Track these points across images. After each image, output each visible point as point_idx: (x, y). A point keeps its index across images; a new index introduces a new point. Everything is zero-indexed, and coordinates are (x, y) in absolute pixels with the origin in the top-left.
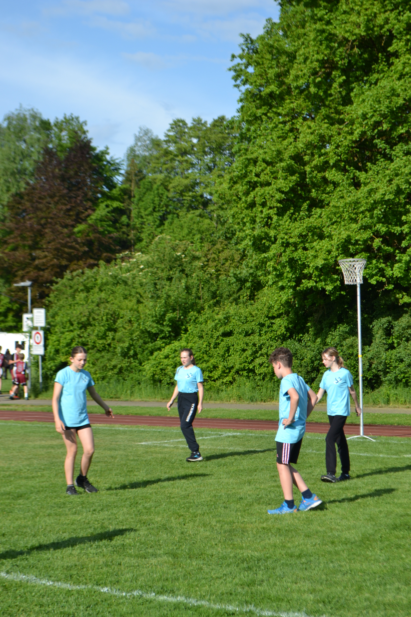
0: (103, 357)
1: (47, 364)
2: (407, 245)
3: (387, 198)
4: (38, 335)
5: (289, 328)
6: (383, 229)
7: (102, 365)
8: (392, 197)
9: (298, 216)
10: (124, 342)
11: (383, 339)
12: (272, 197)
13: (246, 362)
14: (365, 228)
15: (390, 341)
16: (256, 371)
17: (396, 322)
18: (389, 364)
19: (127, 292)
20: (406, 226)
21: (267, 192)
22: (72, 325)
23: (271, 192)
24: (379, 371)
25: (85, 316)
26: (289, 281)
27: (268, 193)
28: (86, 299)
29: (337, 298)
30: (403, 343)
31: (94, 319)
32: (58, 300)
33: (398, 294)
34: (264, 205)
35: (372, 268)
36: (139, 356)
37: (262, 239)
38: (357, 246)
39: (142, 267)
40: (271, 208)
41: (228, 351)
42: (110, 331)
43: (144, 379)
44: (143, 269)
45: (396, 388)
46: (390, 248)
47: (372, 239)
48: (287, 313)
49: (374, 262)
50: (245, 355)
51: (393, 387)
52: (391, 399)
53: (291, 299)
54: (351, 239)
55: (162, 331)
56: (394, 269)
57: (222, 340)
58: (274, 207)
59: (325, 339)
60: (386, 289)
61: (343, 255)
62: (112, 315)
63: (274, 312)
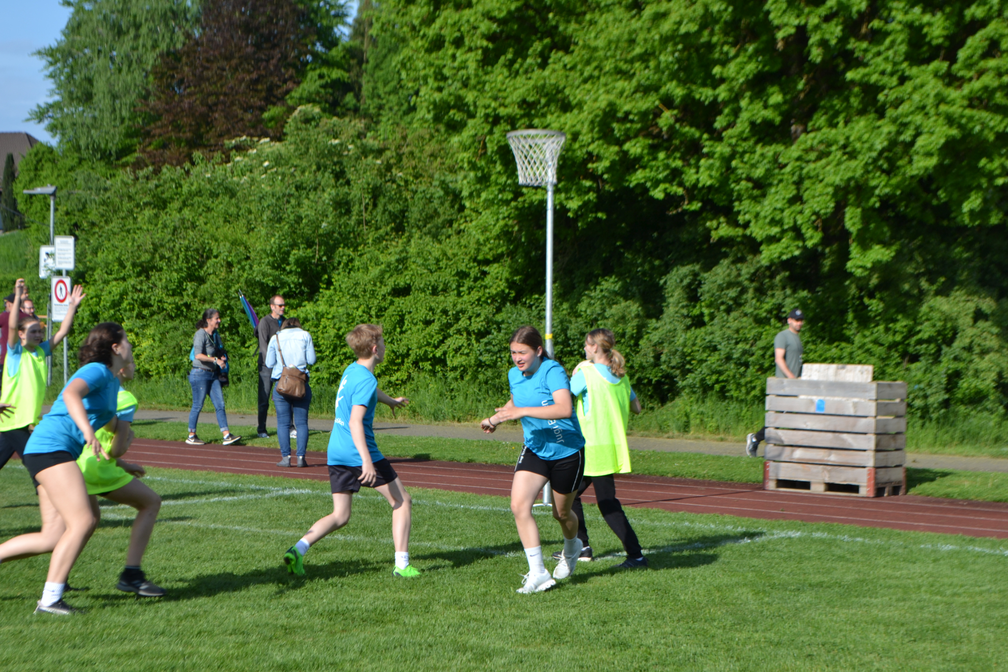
0: (176, 329)
1: (78, 339)
2: (725, 124)
3: (683, 30)
4: (61, 285)
5: (514, 282)
6: (678, 91)
7: (174, 343)
8: (693, 28)
9: (521, 65)
10: (212, 301)
11: (683, 307)
12: (475, 28)
13: (428, 344)
14: (646, 90)
15: (696, 312)
16: (449, 363)
17: (706, 275)
18: (689, 355)
19: (233, 210)
20: (723, 87)
21: (465, 18)
22: (122, 265)
23: (472, 20)
24: (673, 368)
25: (146, 251)
26: (500, 191)
27: (468, 21)
28: (154, 221)
29: (590, 225)
30: (721, 316)
31: (162, 257)
32: (106, 222)
33: (711, 220)
34: (458, 43)
35: (658, 168)
36: (241, 329)
37: (450, 107)
38: (628, 125)
39: (266, 164)
40: (470, 49)
41: (401, 322)
42: (191, 281)
43: (245, 371)
44: (267, 169)
45: (703, 402)
46: (693, 130)
47: (657, 113)
48: (511, 254)
49: (662, 155)
50: (428, 330)
51: (697, 401)
52: (692, 422)
53: (513, 227)
54: (616, 111)
55: (284, 284)
56: (702, 170)
57: (392, 303)
58: (477, 48)
59: (576, 304)
60: (685, 212)
61: (601, 142)
62: (197, 250)
63: (486, 252)
